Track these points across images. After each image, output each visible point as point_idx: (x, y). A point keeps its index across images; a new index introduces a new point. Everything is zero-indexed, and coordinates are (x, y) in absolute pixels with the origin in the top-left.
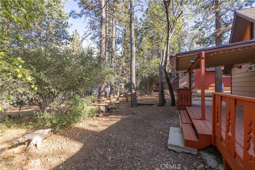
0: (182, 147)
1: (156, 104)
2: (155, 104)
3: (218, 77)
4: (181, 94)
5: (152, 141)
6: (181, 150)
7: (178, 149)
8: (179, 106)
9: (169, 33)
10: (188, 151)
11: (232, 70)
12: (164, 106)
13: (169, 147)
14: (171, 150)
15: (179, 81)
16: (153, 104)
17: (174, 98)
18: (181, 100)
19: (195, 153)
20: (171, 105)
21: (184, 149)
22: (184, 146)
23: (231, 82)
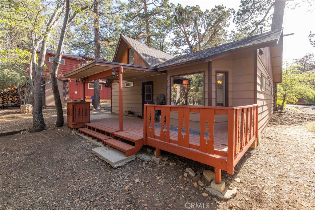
0: (125, 159)
1: (25, 130)
2: (22, 131)
3: (97, 89)
4: (79, 109)
5: (88, 173)
6: (125, 162)
7: (123, 163)
8: (76, 124)
9: (66, 23)
10: (130, 160)
11: (113, 84)
12: (44, 129)
13: (115, 166)
14: (117, 167)
15: (46, 91)
16: (19, 132)
17: (63, 116)
18: (78, 117)
19: (134, 159)
20: (56, 126)
21: (127, 160)
22: (126, 158)
23: (111, 95)
